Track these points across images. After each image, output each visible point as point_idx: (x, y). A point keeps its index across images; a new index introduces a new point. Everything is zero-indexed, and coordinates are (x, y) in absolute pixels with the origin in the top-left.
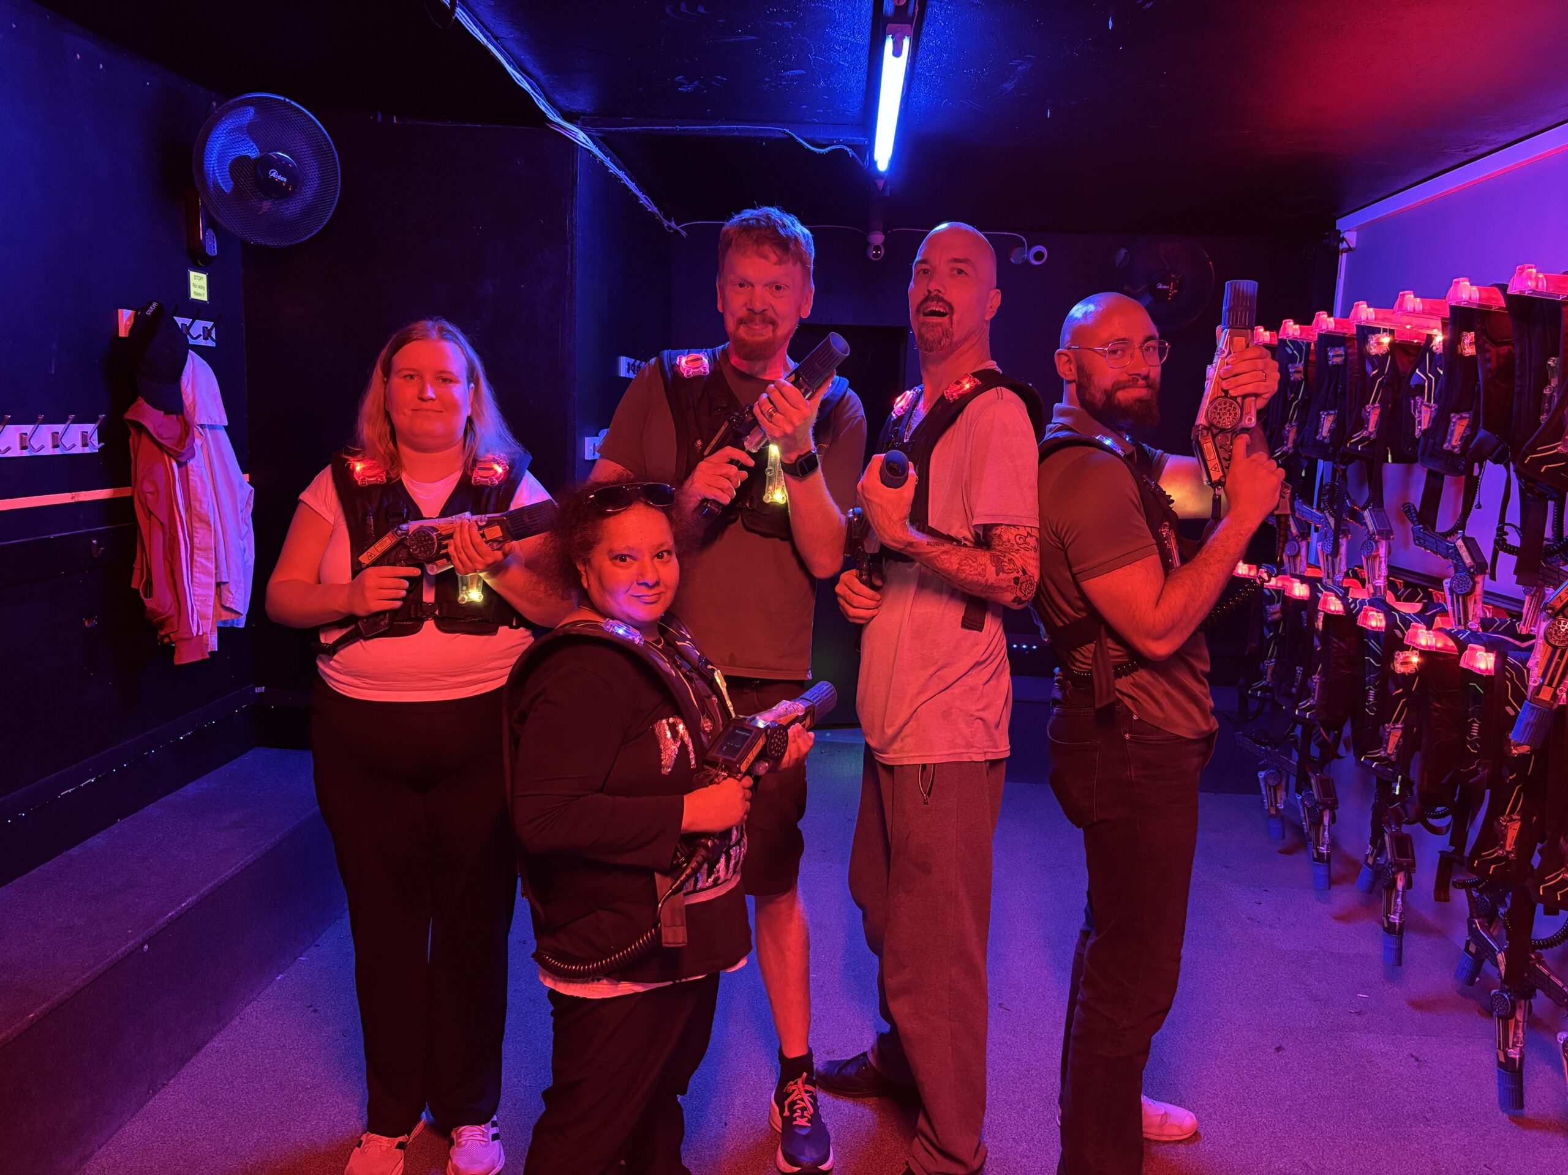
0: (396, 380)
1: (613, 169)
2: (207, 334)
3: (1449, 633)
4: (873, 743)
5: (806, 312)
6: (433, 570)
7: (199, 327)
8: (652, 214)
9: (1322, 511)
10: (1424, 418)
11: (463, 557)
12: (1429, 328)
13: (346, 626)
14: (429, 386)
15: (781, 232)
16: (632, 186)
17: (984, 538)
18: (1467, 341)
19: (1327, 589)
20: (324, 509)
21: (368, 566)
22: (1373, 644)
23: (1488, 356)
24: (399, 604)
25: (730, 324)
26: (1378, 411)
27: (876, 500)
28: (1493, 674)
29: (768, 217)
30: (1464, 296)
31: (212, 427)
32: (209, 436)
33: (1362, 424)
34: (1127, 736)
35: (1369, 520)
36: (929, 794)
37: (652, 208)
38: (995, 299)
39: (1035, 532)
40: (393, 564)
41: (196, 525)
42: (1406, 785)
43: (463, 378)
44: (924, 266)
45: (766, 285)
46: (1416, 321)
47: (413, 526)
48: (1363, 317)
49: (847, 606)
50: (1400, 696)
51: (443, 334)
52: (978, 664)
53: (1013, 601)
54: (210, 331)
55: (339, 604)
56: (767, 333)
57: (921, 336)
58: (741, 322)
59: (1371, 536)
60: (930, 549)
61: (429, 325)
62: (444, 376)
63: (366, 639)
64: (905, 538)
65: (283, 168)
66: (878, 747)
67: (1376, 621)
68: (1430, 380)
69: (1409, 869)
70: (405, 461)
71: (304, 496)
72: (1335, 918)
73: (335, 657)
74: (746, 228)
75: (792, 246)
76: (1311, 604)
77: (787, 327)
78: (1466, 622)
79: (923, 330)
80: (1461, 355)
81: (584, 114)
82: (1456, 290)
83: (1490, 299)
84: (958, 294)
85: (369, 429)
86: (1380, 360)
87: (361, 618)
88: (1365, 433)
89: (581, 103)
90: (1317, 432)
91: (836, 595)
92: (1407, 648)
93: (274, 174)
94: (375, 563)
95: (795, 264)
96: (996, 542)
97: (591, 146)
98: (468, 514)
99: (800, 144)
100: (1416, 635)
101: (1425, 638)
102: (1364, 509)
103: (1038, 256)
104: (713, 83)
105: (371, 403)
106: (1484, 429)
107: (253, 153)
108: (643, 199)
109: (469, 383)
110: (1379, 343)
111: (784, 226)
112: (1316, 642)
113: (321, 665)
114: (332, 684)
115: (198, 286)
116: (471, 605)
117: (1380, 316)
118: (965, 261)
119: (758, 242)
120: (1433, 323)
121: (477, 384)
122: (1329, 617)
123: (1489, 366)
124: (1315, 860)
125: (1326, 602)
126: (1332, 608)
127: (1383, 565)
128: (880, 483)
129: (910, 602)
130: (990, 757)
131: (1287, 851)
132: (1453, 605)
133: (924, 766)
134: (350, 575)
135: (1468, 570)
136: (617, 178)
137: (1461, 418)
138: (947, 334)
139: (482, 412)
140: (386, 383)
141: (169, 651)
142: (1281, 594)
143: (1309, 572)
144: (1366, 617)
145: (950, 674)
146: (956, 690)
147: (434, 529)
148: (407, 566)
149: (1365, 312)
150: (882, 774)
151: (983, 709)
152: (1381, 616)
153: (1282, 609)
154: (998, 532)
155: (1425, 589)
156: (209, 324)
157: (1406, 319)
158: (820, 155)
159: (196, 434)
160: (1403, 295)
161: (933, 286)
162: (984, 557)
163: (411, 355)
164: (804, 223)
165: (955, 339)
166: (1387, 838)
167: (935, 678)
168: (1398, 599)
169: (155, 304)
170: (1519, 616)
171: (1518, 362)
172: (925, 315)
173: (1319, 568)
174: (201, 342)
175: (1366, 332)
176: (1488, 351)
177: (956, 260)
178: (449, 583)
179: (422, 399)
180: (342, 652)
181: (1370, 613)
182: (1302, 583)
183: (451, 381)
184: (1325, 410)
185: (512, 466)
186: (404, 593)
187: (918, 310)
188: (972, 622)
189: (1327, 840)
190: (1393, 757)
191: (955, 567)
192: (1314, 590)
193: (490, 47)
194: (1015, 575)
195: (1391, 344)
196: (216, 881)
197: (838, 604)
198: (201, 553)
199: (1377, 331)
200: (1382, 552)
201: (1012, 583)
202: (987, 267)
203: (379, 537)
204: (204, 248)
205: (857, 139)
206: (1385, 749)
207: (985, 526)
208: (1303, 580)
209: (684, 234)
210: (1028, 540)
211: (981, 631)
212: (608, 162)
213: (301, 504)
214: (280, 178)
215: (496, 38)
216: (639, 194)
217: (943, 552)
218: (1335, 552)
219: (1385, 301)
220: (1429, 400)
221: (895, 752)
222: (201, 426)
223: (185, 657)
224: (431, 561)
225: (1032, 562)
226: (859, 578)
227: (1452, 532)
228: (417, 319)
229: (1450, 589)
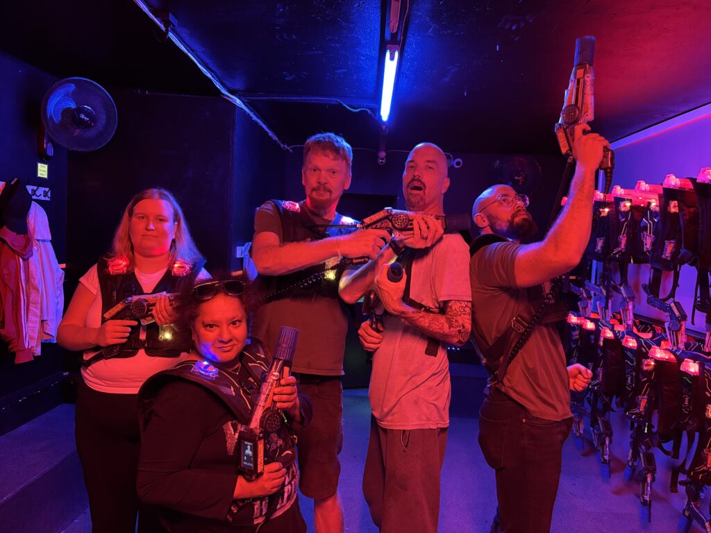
0: (134, 219)
1: (255, 118)
2: (45, 194)
3: (671, 351)
4: (376, 414)
5: (347, 187)
6: (145, 322)
7: (41, 191)
8: (275, 141)
9: (599, 286)
10: (648, 242)
11: (160, 316)
12: (650, 199)
13: (97, 351)
14: (151, 223)
15: (336, 144)
16: (265, 127)
17: (443, 308)
18: (672, 205)
19: (604, 326)
20: (91, 286)
21: (108, 319)
22: (629, 353)
23: (684, 212)
24: (125, 340)
25: (308, 191)
26: (626, 238)
27: (385, 289)
28: (698, 374)
29: (329, 137)
30: (673, 183)
31: (44, 241)
32: (42, 245)
33: (618, 244)
34: (524, 420)
35: (623, 292)
36: (406, 447)
37: (275, 138)
38: (447, 183)
39: (470, 305)
40: (123, 319)
41: (31, 290)
42: (650, 427)
43: (171, 218)
44: (412, 164)
45: (327, 170)
46: (645, 195)
47: (135, 298)
48: (619, 193)
49: (364, 342)
50: (646, 382)
51: (162, 196)
52: (434, 374)
53: (458, 342)
54: (47, 193)
55: (92, 339)
56: (326, 196)
57: (409, 200)
58: (314, 189)
59: (624, 299)
60: (414, 315)
61: (155, 192)
62: (160, 218)
63: (106, 359)
64: (400, 309)
65: (87, 113)
66: (379, 418)
67: (632, 343)
68: (650, 224)
69: (653, 472)
70: (137, 262)
71: (82, 280)
72: (613, 492)
73: (89, 368)
74: (318, 142)
75: (341, 152)
76: (597, 332)
77: (337, 194)
78: (677, 345)
79: (410, 197)
80: (670, 212)
81: (240, 91)
82: (668, 181)
83: (685, 184)
84: (429, 179)
85: (119, 245)
86: (625, 214)
87: (104, 348)
88: (620, 249)
89: (238, 85)
90: (595, 248)
91: (358, 335)
92: (648, 358)
93: (83, 116)
94: (114, 318)
95: (342, 160)
96: (449, 309)
97: (243, 106)
98: (164, 293)
99: (345, 107)
100: (655, 352)
101: (660, 354)
102: (621, 285)
103: (458, 163)
104: (302, 76)
105: (121, 232)
106: (685, 248)
107: (73, 106)
108: (270, 133)
109: (174, 221)
110: (625, 206)
111: (337, 141)
112: (599, 352)
113: (82, 371)
114: (87, 382)
115: (43, 170)
116: (166, 340)
117: (627, 192)
118: (433, 162)
119: (323, 149)
120: (652, 196)
121: (179, 222)
122: (606, 340)
123: (685, 217)
124: (602, 463)
125: (604, 332)
126: (608, 336)
127: (631, 314)
128: (387, 279)
129: (399, 340)
130: (440, 426)
131: (585, 455)
132: (670, 336)
133: (404, 431)
134: (100, 323)
135: (678, 318)
136: (256, 123)
137: (670, 243)
138: (422, 199)
139: (181, 236)
140: (129, 220)
141: (13, 355)
142: (580, 327)
143: (593, 316)
144: (627, 341)
145: (419, 380)
146: (421, 389)
147: (146, 300)
148: (131, 320)
149: (619, 191)
150: (381, 432)
151: (436, 400)
152: (634, 341)
153: (579, 333)
154: (450, 305)
155: (651, 325)
156: (47, 189)
157: (640, 194)
158: (355, 113)
159: (34, 243)
160: (640, 183)
161: (416, 173)
162: (443, 319)
163: (144, 206)
164: (348, 141)
165: (427, 202)
166: (641, 455)
167: (410, 381)
168: (639, 331)
169: (16, 179)
170: (703, 342)
171: (700, 216)
172: (412, 189)
173: (598, 314)
174: (42, 198)
175: (619, 200)
176: (684, 210)
177: (429, 161)
178: (154, 329)
179: (147, 230)
180: (93, 365)
181: (629, 339)
182: (591, 321)
183: (164, 220)
184: (599, 237)
185: (194, 266)
186: (128, 334)
187: (408, 186)
188: (431, 352)
189: (608, 453)
190: (643, 413)
191: (427, 324)
192: (597, 325)
193: (189, 54)
194: (459, 329)
195: (631, 206)
196: (26, 483)
197: (359, 339)
198: (34, 305)
199: (623, 200)
200: (630, 307)
201: (457, 333)
202: (443, 166)
203: (118, 302)
204: (46, 151)
205: (372, 105)
206: (639, 409)
207: (444, 301)
208: (592, 320)
209: (291, 151)
210: (466, 309)
211: (435, 356)
212: (252, 114)
213: (80, 284)
214: (85, 118)
215: (193, 51)
216: (268, 131)
217: (421, 317)
218: (606, 307)
219: (629, 185)
220: (650, 233)
221: (388, 421)
222: (38, 240)
223: (21, 359)
224: (144, 317)
225: (467, 321)
226: (371, 326)
227: (667, 299)
228: (148, 188)
229: (669, 328)
